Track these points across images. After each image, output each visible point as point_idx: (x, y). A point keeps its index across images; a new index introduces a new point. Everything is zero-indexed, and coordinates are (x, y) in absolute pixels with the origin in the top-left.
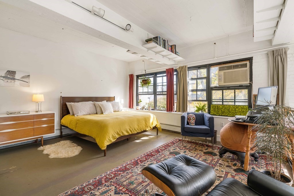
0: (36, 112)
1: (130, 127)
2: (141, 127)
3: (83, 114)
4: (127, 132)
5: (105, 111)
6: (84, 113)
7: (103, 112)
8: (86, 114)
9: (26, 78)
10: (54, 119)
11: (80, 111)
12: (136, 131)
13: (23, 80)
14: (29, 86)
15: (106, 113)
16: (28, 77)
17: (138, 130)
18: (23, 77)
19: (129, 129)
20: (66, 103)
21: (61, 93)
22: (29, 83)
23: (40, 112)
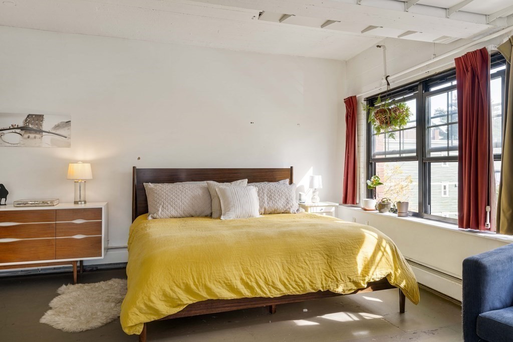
0: (76, 203)
1: (248, 274)
2: (303, 277)
3: (170, 215)
4: (232, 288)
5: (228, 209)
6: (174, 213)
7: (223, 212)
8: (179, 215)
9: (64, 127)
10: (101, 222)
11: (163, 207)
12: (276, 289)
13: (58, 132)
14: (68, 145)
15: (229, 217)
16: (66, 126)
17: (285, 285)
18: (57, 127)
19: (242, 279)
20: (144, 184)
21: (139, 158)
22: (70, 138)
23: (83, 202)
